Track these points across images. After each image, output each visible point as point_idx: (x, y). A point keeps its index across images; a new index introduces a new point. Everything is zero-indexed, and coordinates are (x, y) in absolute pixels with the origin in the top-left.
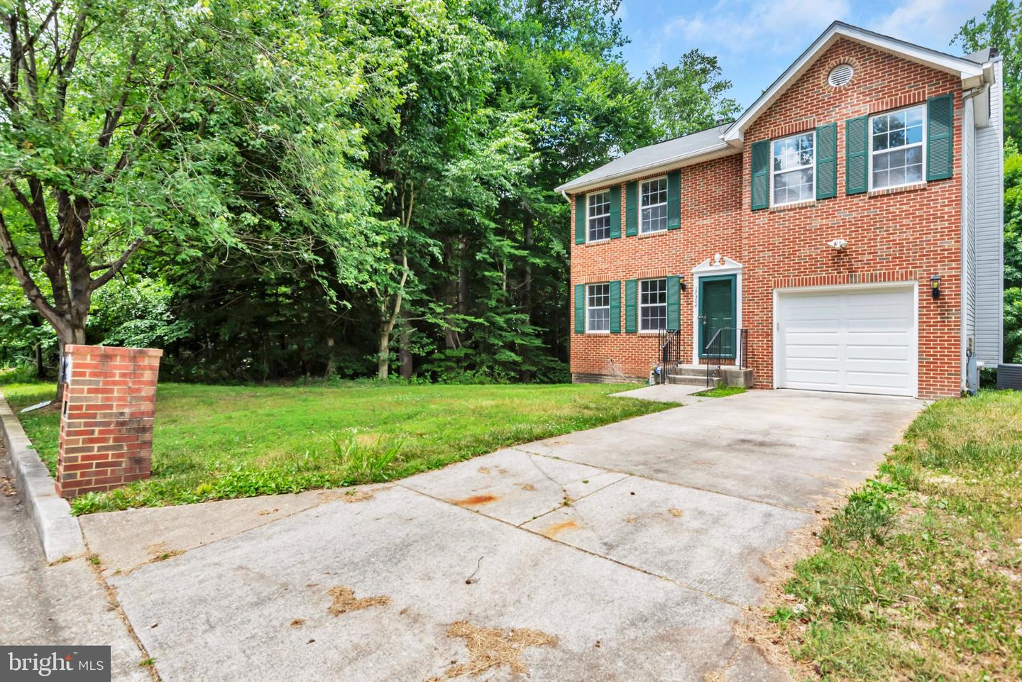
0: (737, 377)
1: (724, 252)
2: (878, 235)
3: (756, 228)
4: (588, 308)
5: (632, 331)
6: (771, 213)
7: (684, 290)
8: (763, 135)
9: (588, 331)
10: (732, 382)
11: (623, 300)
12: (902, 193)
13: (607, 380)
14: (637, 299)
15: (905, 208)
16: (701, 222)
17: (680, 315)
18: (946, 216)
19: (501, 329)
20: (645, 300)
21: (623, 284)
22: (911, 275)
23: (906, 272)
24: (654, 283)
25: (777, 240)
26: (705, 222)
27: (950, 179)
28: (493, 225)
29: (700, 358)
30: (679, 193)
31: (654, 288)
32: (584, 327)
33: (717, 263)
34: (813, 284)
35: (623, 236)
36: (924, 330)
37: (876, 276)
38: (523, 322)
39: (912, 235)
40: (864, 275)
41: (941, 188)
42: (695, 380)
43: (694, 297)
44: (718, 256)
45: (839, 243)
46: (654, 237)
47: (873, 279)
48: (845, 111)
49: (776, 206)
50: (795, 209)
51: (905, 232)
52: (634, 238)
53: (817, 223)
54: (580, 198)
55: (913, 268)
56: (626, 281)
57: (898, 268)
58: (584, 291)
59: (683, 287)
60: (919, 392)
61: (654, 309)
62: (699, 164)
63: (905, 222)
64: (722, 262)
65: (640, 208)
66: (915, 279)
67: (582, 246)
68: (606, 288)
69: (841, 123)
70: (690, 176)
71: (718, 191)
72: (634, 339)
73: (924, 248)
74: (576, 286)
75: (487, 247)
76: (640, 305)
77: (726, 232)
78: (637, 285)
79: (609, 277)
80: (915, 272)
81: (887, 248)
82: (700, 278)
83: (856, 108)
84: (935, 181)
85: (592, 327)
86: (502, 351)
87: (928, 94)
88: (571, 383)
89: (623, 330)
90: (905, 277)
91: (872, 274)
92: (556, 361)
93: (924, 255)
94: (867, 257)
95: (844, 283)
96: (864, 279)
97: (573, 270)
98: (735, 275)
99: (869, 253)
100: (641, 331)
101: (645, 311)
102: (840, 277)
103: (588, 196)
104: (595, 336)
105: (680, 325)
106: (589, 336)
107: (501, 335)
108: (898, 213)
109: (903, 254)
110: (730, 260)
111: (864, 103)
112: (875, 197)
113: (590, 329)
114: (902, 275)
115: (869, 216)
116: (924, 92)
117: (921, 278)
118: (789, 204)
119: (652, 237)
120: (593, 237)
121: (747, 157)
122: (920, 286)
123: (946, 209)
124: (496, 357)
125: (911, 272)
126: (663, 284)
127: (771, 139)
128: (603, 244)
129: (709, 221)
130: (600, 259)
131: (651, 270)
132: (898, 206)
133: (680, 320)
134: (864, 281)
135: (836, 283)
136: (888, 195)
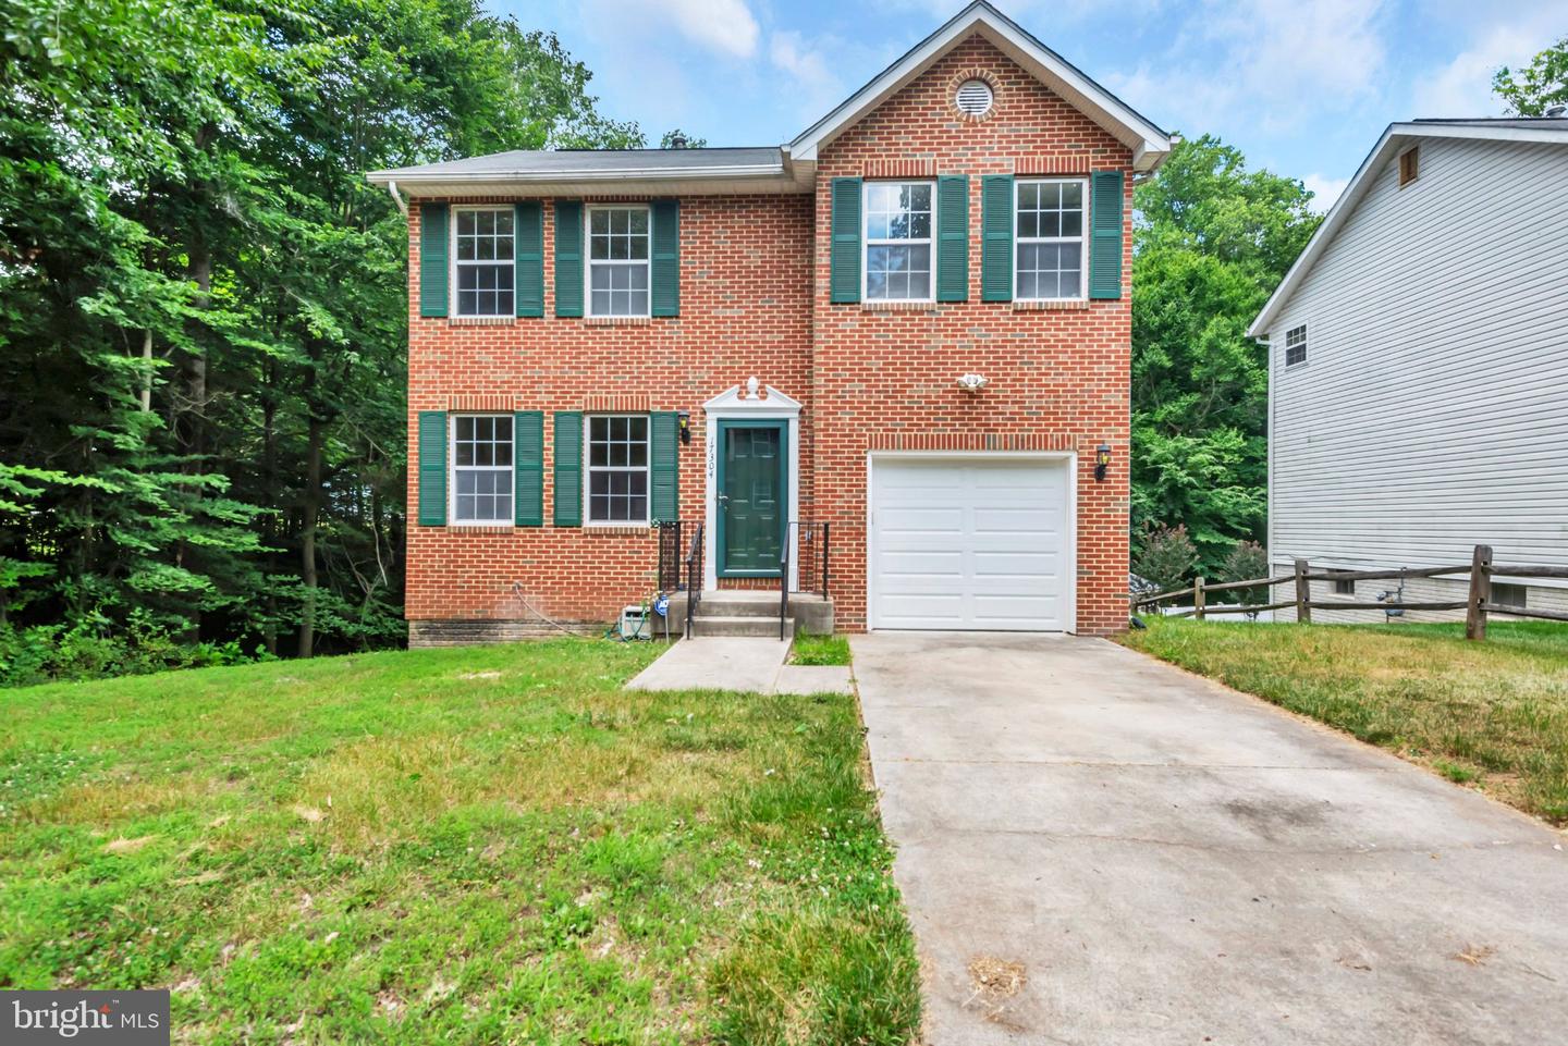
0: (823, 616)
1: (765, 377)
2: (1025, 374)
3: (839, 336)
4: (453, 467)
5: (566, 522)
6: (865, 313)
7: (686, 443)
8: (851, 166)
9: (453, 521)
10: (812, 624)
11: (549, 456)
12: (1058, 311)
13: (508, 634)
14: (580, 455)
15: (1061, 335)
16: (720, 312)
17: (677, 491)
18: (1113, 355)
19: (150, 509)
20: (598, 456)
21: (549, 421)
22: (1069, 442)
23: (1063, 436)
24: (619, 426)
25: (875, 364)
26: (728, 312)
27: (1118, 300)
28: (139, 233)
29: (719, 579)
30: (673, 248)
31: (619, 433)
32: (444, 511)
33: (753, 395)
34: (933, 447)
35: (549, 317)
36: (1085, 528)
37: (1023, 440)
38: (211, 493)
39: (1070, 380)
40: (1006, 436)
41: (1107, 312)
42: (749, 626)
43: (708, 458)
44: (753, 382)
45: (972, 380)
46: (621, 326)
47: (1020, 444)
48: (980, 160)
49: (873, 301)
50: (904, 312)
51: (1062, 374)
52: (576, 323)
53: (939, 341)
54: (433, 210)
55: (1072, 430)
56: (557, 415)
57: (1052, 429)
58: (445, 429)
59: (685, 436)
60: (1078, 625)
61: (619, 478)
62: (716, 196)
63: (1062, 358)
64: (763, 395)
65: (588, 262)
66: (1074, 449)
67: (440, 323)
68: (504, 428)
69: (975, 179)
70: (698, 217)
71: (754, 257)
72: (575, 541)
73: (1085, 402)
74: (422, 416)
75: (115, 291)
76: (588, 468)
77: (768, 337)
78: (581, 424)
79: (517, 401)
80: (1074, 437)
81: (1038, 397)
82: (719, 420)
83: (998, 159)
84: (1101, 300)
85: (464, 512)
86: (150, 565)
87: (1094, 163)
88: (402, 643)
89: (548, 520)
90: (1062, 445)
91: (1017, 436)
92: (294, 584)
93: (1086, 413)
94: (1011, 408)
95: (978, 448)
96: (1006, 443)
97: (413, 376)
98: (787, 421)
99: (1013, 402)
100: (588, 523)
101: (599, 481)
102: (972, 438)
103: (455, 209)
104: (475, 533)
105: (677, 512)
106: (459, 533)
107: (146, 526)
108: (1052, 343)
109: (1058, 408)
110: (776, 391)
111: (1008, 154)
112: (1022, 312)
113: (460, 516)
114: (1057, 441)
115: (1014, 341)
116: (1087, 158)
117: (1081, 448)
118: (890, 301)
119: (617, 327)
120: (467, 305)
121: (822, 199)
122: (1079, 459)
123: (1113, 346)
124: (135, 581)
125: (1069, 437)
126: (639, 429)
127: (865, 179)
128: (497, 327)
129: (735, 312)
130: (491, 358)
131: (615, 396)
132: (1053, 332)
133: (677, 502)
134: (1006, 448)
135: (966, 448)
136: (1040, 311)
